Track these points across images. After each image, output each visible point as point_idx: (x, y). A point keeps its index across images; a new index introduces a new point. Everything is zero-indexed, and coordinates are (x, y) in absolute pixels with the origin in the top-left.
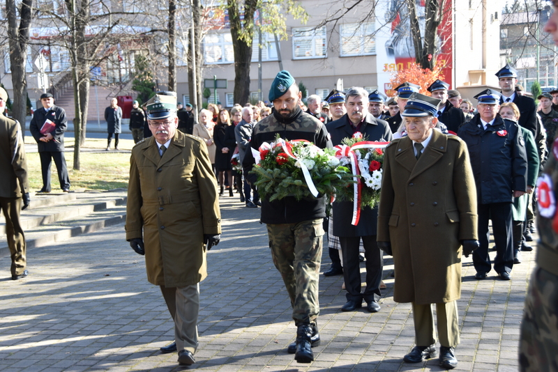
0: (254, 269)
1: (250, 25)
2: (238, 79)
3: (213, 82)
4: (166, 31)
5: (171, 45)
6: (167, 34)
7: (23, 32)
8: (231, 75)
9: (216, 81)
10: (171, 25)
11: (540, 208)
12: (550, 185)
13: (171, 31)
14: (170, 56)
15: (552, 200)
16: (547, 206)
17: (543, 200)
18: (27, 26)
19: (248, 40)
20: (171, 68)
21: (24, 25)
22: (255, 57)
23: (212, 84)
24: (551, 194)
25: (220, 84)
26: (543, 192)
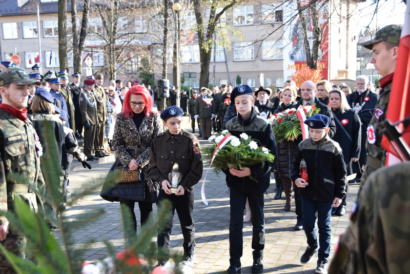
0: (216, 179)
1: (210, 41)
2: (202, 72)
3: (188, 74)
4: (162, 44)
5: (165, 52)
6: (163, 46)
7: (81, 44)
8: (198, 69)
9: (190, 74)
10: (165, 40)
11: (369, 140)
12: (373, 130)
13: (164, 44)
14: (164, 59)
15: (374, 137)
16: (372, 139)
17: (370, 136)
18: (84, 40)
19: (207, 49)
20: (164, 65)
21: (82, 40)
22: (212, 60)
23: (188, 75)
24: (374, 133)
25: (192, 75)
26: (370, 133)
